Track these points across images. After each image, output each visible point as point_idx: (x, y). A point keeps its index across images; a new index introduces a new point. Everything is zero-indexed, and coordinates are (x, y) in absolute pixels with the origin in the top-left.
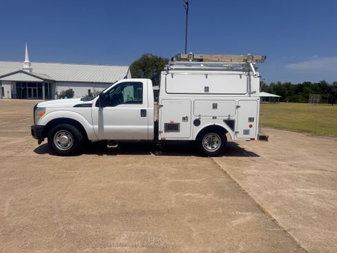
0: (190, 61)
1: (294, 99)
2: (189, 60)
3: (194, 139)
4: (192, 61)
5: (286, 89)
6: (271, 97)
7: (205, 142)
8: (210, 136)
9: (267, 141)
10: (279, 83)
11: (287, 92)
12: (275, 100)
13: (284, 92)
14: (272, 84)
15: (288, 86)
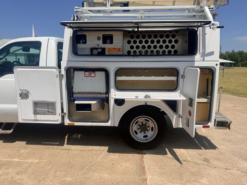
0: (108, 5)
1: (245, 65)
2: (105, 5)
3: (117, 125)
4: (111, 5)
5: (239, 56)
6: (226, 63)
7: (134, 127)
8: (141, 120)
9: (229, 128)
10: (233, 51)
11: (239, 59)
12: (230, 65)
13: (237, 59)
14: (227, 53)
15: (241, 53)
